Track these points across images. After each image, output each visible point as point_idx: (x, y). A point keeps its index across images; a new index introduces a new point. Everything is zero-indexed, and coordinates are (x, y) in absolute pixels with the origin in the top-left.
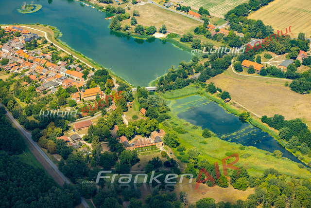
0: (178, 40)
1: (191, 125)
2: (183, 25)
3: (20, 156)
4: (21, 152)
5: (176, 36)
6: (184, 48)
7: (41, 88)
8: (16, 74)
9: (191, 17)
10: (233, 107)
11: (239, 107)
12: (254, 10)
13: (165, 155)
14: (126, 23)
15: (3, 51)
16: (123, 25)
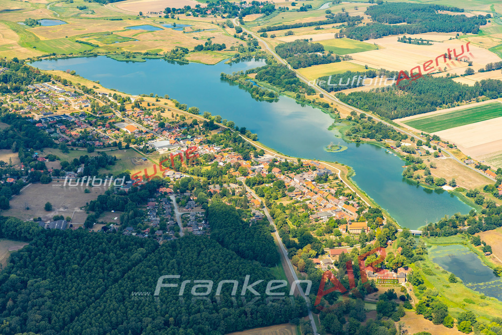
0: (464, 194)
1: (442, 270)
2: (475, 182)
3: (272, 269)
4: (274, 266)
5: (464, 190)
6: (467, 202)
7: (315, 216)
8: (297, 202)
9: (487, 176)
10: (491, 261)
11: (497, 262)
13: (404, 290)
14: (421, 173)
15: (295, 181)
16: (416, 174)
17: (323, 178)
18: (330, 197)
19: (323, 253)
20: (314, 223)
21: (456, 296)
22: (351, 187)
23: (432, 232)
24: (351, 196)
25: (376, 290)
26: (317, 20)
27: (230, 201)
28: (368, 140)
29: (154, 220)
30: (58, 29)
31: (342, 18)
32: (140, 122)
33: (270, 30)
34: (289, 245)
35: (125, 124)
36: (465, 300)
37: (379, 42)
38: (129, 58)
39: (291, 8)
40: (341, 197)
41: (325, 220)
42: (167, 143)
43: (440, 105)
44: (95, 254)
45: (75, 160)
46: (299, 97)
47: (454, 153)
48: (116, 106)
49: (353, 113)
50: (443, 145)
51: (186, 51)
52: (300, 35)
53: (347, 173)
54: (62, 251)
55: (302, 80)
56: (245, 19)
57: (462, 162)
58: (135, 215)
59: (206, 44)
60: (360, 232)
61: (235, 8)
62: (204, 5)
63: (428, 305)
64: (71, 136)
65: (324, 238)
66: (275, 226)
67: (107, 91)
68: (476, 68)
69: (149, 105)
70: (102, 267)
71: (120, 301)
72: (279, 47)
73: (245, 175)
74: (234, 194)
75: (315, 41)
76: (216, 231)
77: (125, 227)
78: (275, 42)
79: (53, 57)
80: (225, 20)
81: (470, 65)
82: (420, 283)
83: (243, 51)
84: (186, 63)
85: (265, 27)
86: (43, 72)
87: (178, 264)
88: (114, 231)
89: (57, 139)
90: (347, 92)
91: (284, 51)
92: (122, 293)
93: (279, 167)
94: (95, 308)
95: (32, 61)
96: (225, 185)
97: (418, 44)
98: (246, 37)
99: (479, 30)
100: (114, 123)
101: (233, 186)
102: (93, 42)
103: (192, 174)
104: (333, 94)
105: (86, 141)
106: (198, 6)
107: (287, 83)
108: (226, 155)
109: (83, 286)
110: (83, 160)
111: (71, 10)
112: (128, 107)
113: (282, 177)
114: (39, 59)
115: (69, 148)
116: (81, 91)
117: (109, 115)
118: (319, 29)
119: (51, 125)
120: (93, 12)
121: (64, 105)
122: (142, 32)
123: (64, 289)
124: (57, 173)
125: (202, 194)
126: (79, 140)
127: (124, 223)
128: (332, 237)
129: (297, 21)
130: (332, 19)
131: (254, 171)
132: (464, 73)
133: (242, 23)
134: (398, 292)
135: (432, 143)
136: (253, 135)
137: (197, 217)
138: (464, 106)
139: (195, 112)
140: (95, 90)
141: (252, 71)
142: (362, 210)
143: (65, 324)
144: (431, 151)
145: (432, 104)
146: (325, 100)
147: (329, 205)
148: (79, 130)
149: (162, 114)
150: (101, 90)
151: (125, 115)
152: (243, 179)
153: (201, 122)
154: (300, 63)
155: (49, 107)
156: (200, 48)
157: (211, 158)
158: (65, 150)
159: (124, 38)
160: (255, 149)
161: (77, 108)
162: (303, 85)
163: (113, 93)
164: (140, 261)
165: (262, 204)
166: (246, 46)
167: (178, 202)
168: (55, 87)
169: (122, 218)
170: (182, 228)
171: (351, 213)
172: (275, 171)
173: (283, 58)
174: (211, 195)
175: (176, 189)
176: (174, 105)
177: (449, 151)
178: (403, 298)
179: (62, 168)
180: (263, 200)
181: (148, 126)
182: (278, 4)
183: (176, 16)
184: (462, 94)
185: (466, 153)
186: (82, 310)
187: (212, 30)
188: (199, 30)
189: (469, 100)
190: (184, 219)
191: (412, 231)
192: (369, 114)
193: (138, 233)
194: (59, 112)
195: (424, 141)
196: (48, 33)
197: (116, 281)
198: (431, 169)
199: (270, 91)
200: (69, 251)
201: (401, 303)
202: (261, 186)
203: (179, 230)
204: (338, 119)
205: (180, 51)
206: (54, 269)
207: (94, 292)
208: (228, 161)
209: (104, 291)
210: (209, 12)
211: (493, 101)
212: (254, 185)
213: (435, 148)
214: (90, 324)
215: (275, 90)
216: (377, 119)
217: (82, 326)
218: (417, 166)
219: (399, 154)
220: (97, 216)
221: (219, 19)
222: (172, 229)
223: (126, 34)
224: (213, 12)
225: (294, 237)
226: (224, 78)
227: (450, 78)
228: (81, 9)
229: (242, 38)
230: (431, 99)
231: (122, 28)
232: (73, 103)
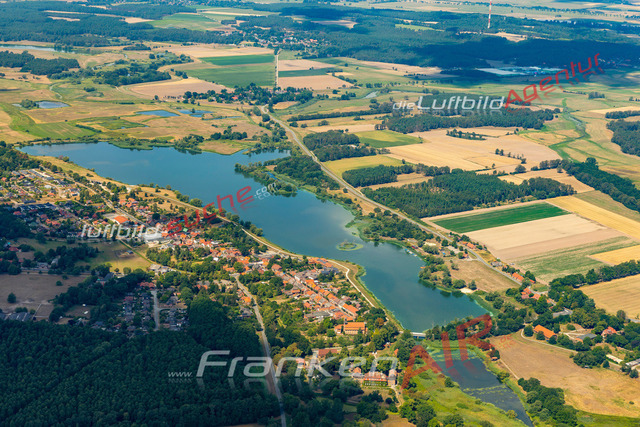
0: (483, 297)
2: (499, 285)
5: (484, 293)
8: (293, 300)
9: (514, 279)
10: (497, 366)
11: (503, 367)
12: (590, 284)
13: (392, 393)
14: (439, 274)
15: (296, 279)
16: (434, 275)
17: (327, 277)
18: (331, 296)
19: (310, 353)
20: (308, 322)
21: (449, 400)
22: (357, 287)
23: (436, 335)
25: (361, 392)
26: (358, 110)
27: (218, 298)
28: (389, 238)
29: (128, 315)
30: (58, 111)
31: (387, 109)
32: (133, 213)
33: (302, 119)
34: (273, 343)
35: (116, 215)
36: (458, 405)
37: (425, 135)
38: (133, 145)
39: (331, 96)
40: (343, 297)
41: (320, 319)
43: (479, 204)
44: (54, 346)
45: (51, 251)
46: (319, 191)
47: (482, 254)
48: (108, 195)
49: (377, 210)
50: (472, 245)
51: (200, 139)
52: (335, 125)
53: (356, 272)
54: (19, 342)
55: (327, 173)
56: (275, 107)
57: (489, 265)
58: (107, 309)
59: (225, 132)
60: (356, 332)
61: (265, 93)
62: (231, 90)
63: (414, 409)
64: (51, 225)
65: (315, 338)
66: (262, 325)
67: (101, 180)
68: (528, 166)
69: (146, 195)
70: (59, 360)
71: (73, 395)
72: (307, 137)
73: (240, 270)
74: (224, 290)
75: (351, 131)
76: (194, 327)
77: (94, 322)
78: (304, 133)
79: (47, 141)
80: (252, 107)
81: (523, 162)
82: (411, 386)
83: (266, 140)
84: (199, 152)
85: (296, 115)
86: (31, 157)
87: (145, 359)
88: (81, 324)
89: (35, 228)
90: (374, 188)
91: (313, 142)
92: (77, 386)
93: (281, 264)
94: (43, 401)
95: (22, 145)
96: (216, 282)
97: (470, 138)
98: (272, 126)
99: (542, 126)
100: (102, 213)
101: (224, 282)
102: (96, 126)
103: (181, 269)
104: (359, 189)
105: (67, 229)
106: (224, 91)
107: (308, 176)
108: (223, 250)
109: (34, 378)
110: (60, 251)
111: (77, 91)
112: (122, 198)
113: (282, 274)
114: (30, 144)
115: (47, 238)
116: (72, 179)
117: (98, 205)
118: (359, 119)
119: (31, 214)
120: (102, 95)
121: (50, 193)
122: (154, 118)
123: (12, 381)
124: (28, 264)
125: (186, 290)
126: (59, 230)
127: (94, 318)
128: (325, 338)
129: (336, 110)
130: (376, 109)
131: (251, 267)
132: (513, 171)
133: (272, 111)
134: (385, 395)
135: (459, 244)
136: (258, 229)
137: (177, 313)
138: (506, 206)
139: (197, 204)
140: (88, 178)
141: (272, 163)
142: (364, 310)
143: (7, 415)
144: (457, 251)
145: (469, 202)
146: (348, 195)
147: (328, 305)
148: (62, 220)
149: (159, 205)
150: (96, 178)
151: (116, 205)
152: (236, 276)
154: (328, 155)
155: (32, 195)
156: (217, 137)
157: (205, 253)
158: (41, 239)
159: (133, 123)
160: (258, 244)
161: (64, 197)
162: (327, 179)
163: (107, 181)
164: (103, 354)
165: (252, 302)
166: (270, 133)
167: (159, 297)
168: (43, 174)
169: (92, 313)
170: (158, 325)
171: (351, 313)
172: (275, 268)
173: (310, 149)
174: (196, 291)
175: (158, 284)
176: (175, 196)
177: (477, 253)
178: (388, 401)
179: (35, 259)
180: (255, 298)
181: (141, 218)
182: (316, 91)
183: (197, 101)
184: (505, 193)
185: (495, 254)
186: (29, 401)
187: (236, 118)
188: (221, 118)
189: (513, 199)
190: (163, 315)
191: (415, 334)
192: (393, 212)
193: (108, 327)
194: (42, 201)
195: (451, 241)
196: (45, 116)
197: (72, 374)
198: (452, 272)
199: (287, 184)
200: (26, 343)
201: (385, 406)
202: (255, 284)
203: (154, 326)
204: (360, 216)
205: (193, 139)
206: (6, 360)
207: (45, 384)
208: (225, 256)
209: (56, 384)
210: (235, 98)
212: (248, 281)
213: (461, 249)
214: (35, 416)
215: (293, 183)
216: (402, 216)
217: (25, 418)
218: (437, 266)
219: (419, 254)
220: (66, 310)
221: (246, 107)
222: (146, 324)
223: (135, 119)
224: (240, 98)
225: (282, 336)
226: (238, 169)
227: (496, 176)
228: (89, 91)
229: (268, 127)
230: (468, 197)
231: (132, 113)
232: (60, 192)
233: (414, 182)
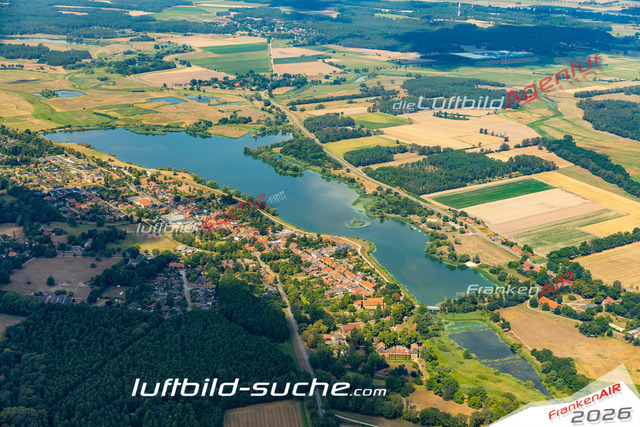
0: (487, 270)
1: (457, 345)
2: (500, 258)
3: (281, 345)
4: (283, 341)
5: (487, 266)
6: (490, 279)
7: (330, 292)
8: (313, 277)
9: (513, 252)
10: (509, 337)
11: (515, 338)
12: (583, 255)
13: (415, 366)
14: (444, 249)
15: (312, 256)
16: (439, 249)
17: (342, 254)
18: (347, 272)
19: (335, 329)
20: (329, 298)
21: (470, 372)
22: (370, 263)
23: (450, 309)
24: (370, 272)
25: (387, 366)
26: (350, 94)
27: (243, 276)
28: (393, 215)
29: (161, 295)
30: (76, 100)
31: (376, 92)
32: (155, 196)
33: (300, 103)
34: (300, 320)
35: (139, 198)
36: (479, 377)
37: (413, 116)
38: (148, 130)
39: (324, 81)
40: (359, 273)
41: (340, 295)
42: (182, 217)
43: (471, 181)
44: (96, 328)
45: (83, 234)
46: (324, 171)
47: (481, 229)
48: (131, 179)
49: (379, 188)
50: (471, 221)
51: (209, 124)
52: (331, 109)
53: (368, 249)
54: (62, 325)
55: (329, 154)
56: (274, 92)
57: (488, 239)
58: (142, 289)
59: (232, 117)
60: (375, 308)
61: (264, 80)
62: (232, 77)
63: (439, 382)
64: (80, 209)
65: (338, 314)
66: (287, 301)
67: (123, 165)
68: (511, 144)
69: (165, 179)
70: (102, 342)
71: (117, 376)
72: (308, 120)
73: (261, 249)
74: (247, 269)
75: (346, 115)
76: (225, 306)
77: (130, 302)
78: (304, 116)
79: (68, 129)
80: (253, 93)
81: (506, 140)
82: (433, 359)
83: (270, 124)
84: (210, 135)
85: (295, 100)
86: (56, 144)
87: (182, 338)
88: (118, 306)
89: (65, 212)
90: (374, 167)
91: (313, 124)
92: (121, 367)
93: (297, 242)
94: (91, 383)
95: (45, 133)
96: (239, 260)
97: (454, 118)
98: (274, 110)
99: (518, 105)
100: (127, 196)
101: (247, 261)
102: (112, 113)
103: (206, 249)
104: (360, 168)
105: (96, 214)
106: (226, 78)
107: (312, 157)
108: (242, 230)
109: (80, 361)
110: (91, 234)
111: (91, 81)
112: (143, 181)
113: (299, 252)
114: (53, 131)
115: (78, 222)
116: (95, 164)
117: (122, 189)
118: (352, 102)
119: (60, 199)
120: (114, 84)
121: (76, 178)
122: (164, 105)
123: (60, 364)
124: (63, 247)
125: (214, 269)
126: (88, 214)
127: (129, 299)
128: (347, 313)
129: (330, 95)
130: (366, 93)
131: (270, 246)
132: (498, 149)
133: (271, 96)
134: (409, 368)
135: (459, 220)
136: (272, 209)
137: (206, 293)
138: (496, 182)
139: (214, 186)
140: (110, 163)
141: (278, 145)
142: (380, 286)
143: (58, 399)
144: (458, 227)
145: (463, 179)
146: (351, 175)
147: (345, 281)
148: (90, 203)
149: (178, 188)
150: (117, 163)
151: (139, 189)
152: (258, 254)
153: (219, 196)
154: (328, 137)
155: (60, 180)
156: (224, 121)
157: (226, 233)
158: (73, 223)
159: (145, 110)
160: (273, 224)
161: (89, 181)
162: (330, 160)
163: (128, 166)
164: (143, 335)
165: (275, 280)
166: (273, 119)
167: (188, 276)
168: (68, 160)
169: (127, 293)
170: (190, 304)
171: (368, 288)
172: (293, 246)
173: (311, 132)
174: (222, 270)
175: (186, 264)
176: (192, 178)
177: (476, 227)
178: (414, 374)
179: (69, 243)
180: (278, 275)
181: (163, 200)
182: (310, 77)
183: (202, 88)
184: (495, 170)
185: (493, 229)
186: (77, 384)
187: (239, 103)
188: (225, 103)
189: (502, 175)
190: (193, 294)
191: (430, 307)
192: (395, 190)
193: (144, 308)
194: (70, 186)
195: (451, 216)
196: (64, 104)
197: (115, 355)
198: (456, 246)
199: (295, 165)
200: (69, 325)
201: (411, 379)
202: (276, 262)
203: (186, 306)
204: (364, 194)
205: (203, 124)
206: (52, 343)
207: (91, 366)
208: (244, 236)
209: (102, 366)
210: (237, 84)
211: (527, 177)
212: (269, 260)
213: (461, 224)
214: (85, 398)
215: (300, 164)
216: (403, 194)
217: (75, 401)
218: (441, 241)
219: (423, 230)
220: (102, 291)
221: (248, 92)
222: (179, 304)
223: (147, 106)
224: (241, 85)
225: (307, 313)
226: (247, 152)
227: (483, 153)
228: (102, 80)
229: (270, 112)
230: (462, 175)
231: (144, 100)
232: (85, 177)
233: (410, 161)
